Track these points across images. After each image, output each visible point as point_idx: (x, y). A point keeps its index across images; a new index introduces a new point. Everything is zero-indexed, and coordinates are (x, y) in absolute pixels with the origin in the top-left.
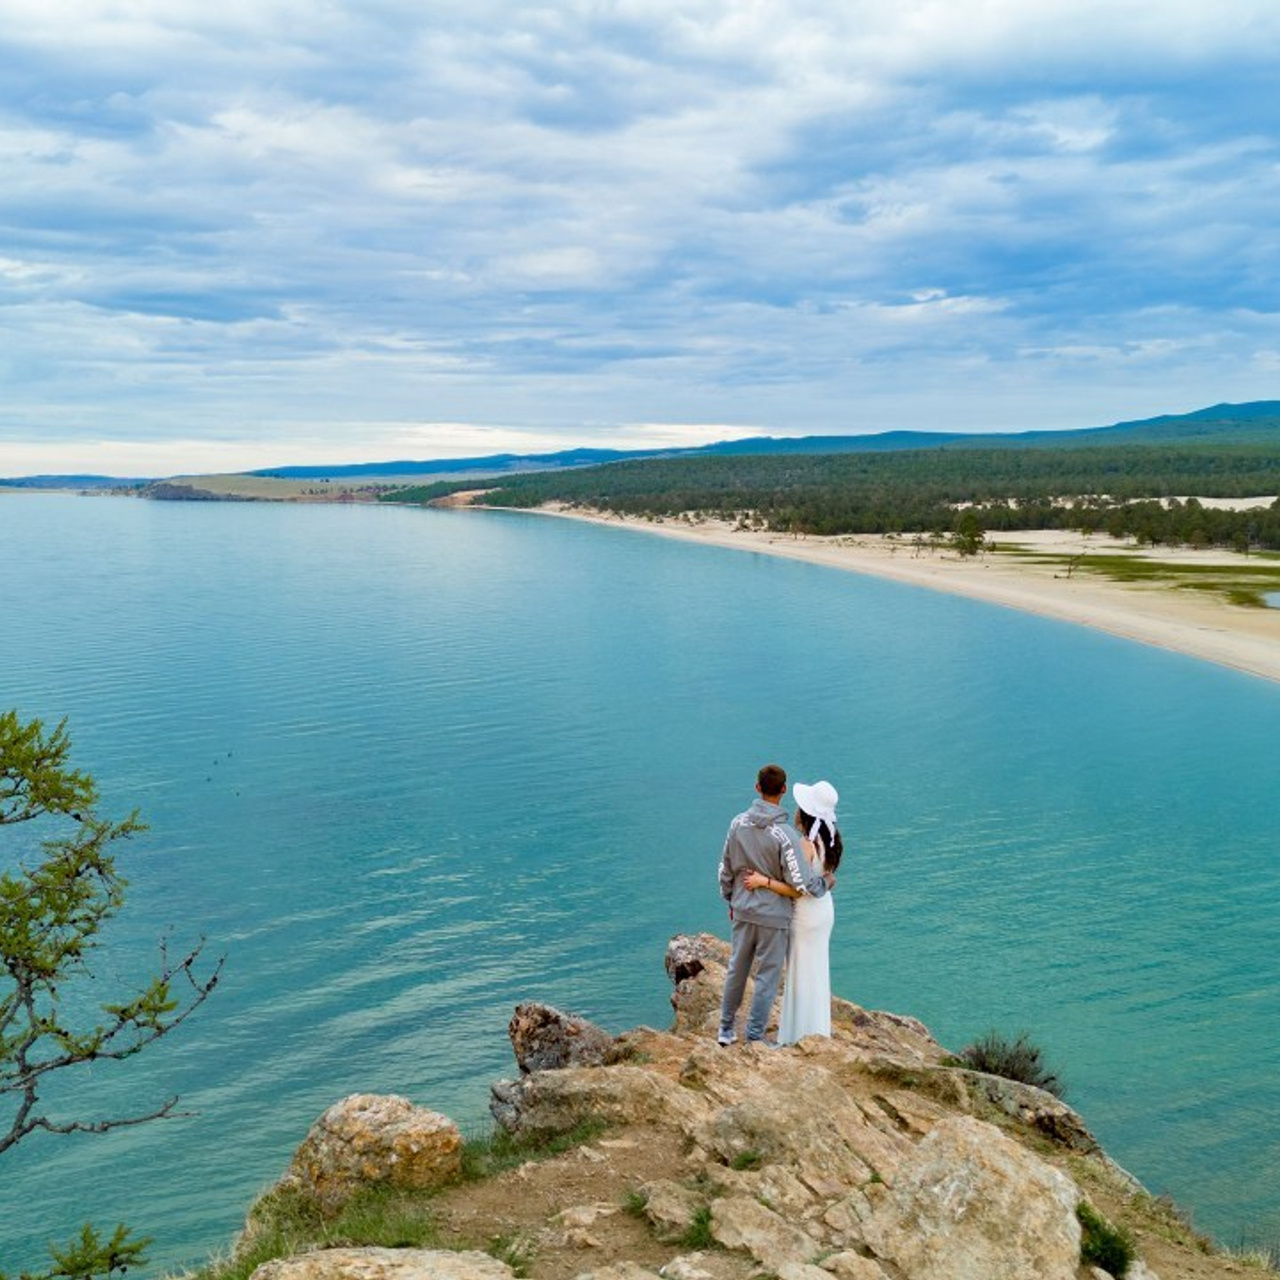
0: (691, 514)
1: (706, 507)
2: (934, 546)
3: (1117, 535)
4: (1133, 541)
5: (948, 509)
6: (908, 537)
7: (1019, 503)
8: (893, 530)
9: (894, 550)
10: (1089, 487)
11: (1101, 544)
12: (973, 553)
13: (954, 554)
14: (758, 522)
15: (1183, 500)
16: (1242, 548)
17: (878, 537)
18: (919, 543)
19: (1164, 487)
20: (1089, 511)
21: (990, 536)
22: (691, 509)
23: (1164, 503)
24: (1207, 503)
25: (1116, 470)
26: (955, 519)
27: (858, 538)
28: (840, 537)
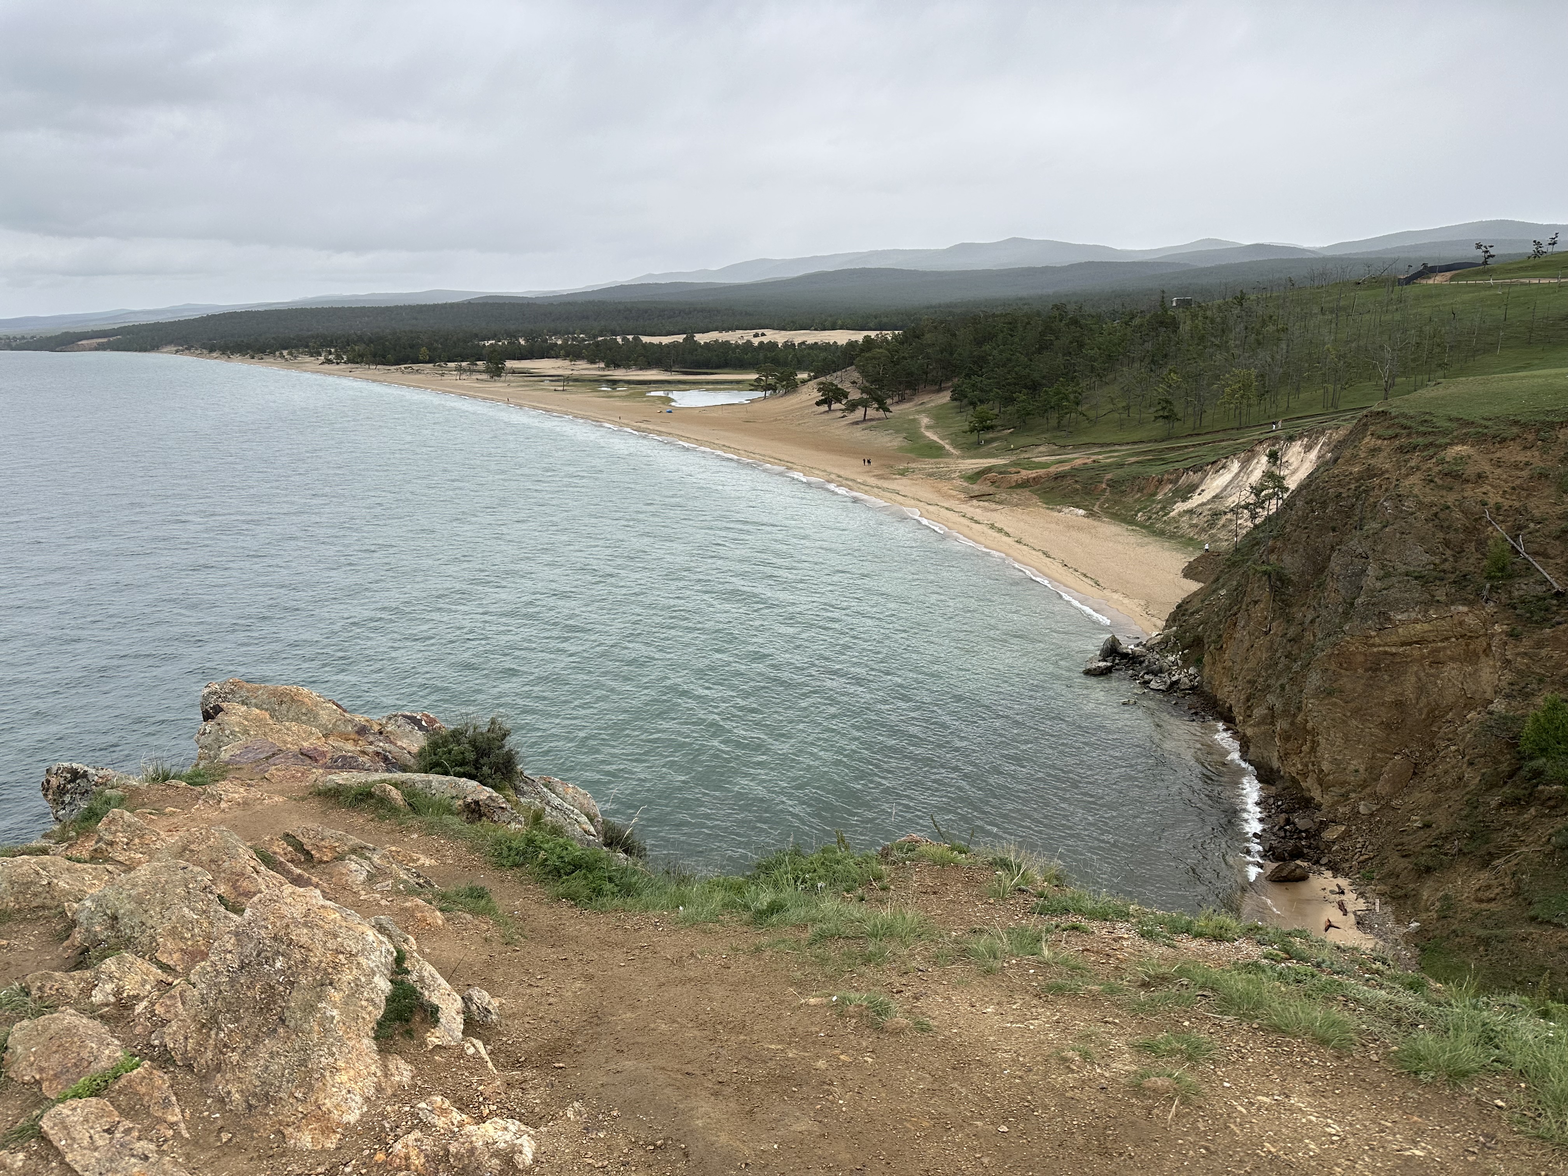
0: (285, 353)
1: (296, 347)
2: (472, 371)
3: (593, 362)
4: (602, 365)
5: (478, 345)
6: (452, 365)
7: (527, 341)
8: (441, 361)
9: (442, 375)
10: (571, 329)
11: (583, 368)
12: (499, 376)
13: (484, 376)
14: (339, 357)
15: (630, 337)
16: (668, 369)
17: (431, 365)
18: (460, 369)
19: (618, 329)
20: (572, 345)
21: (509, 364)
22: (285, 349)
23: (619, 340)
24: (645, 339)
25: (587, 318)
26: (484, 352)
27: (415, 367)
28: (402, 366)
